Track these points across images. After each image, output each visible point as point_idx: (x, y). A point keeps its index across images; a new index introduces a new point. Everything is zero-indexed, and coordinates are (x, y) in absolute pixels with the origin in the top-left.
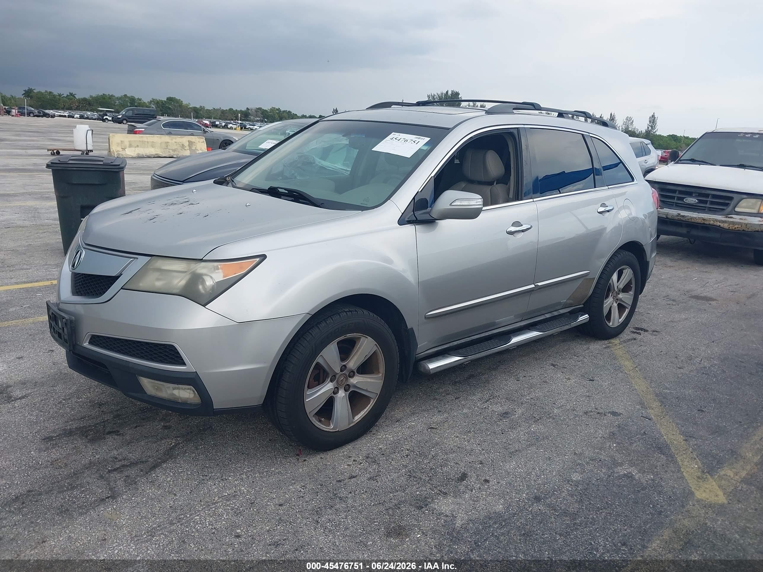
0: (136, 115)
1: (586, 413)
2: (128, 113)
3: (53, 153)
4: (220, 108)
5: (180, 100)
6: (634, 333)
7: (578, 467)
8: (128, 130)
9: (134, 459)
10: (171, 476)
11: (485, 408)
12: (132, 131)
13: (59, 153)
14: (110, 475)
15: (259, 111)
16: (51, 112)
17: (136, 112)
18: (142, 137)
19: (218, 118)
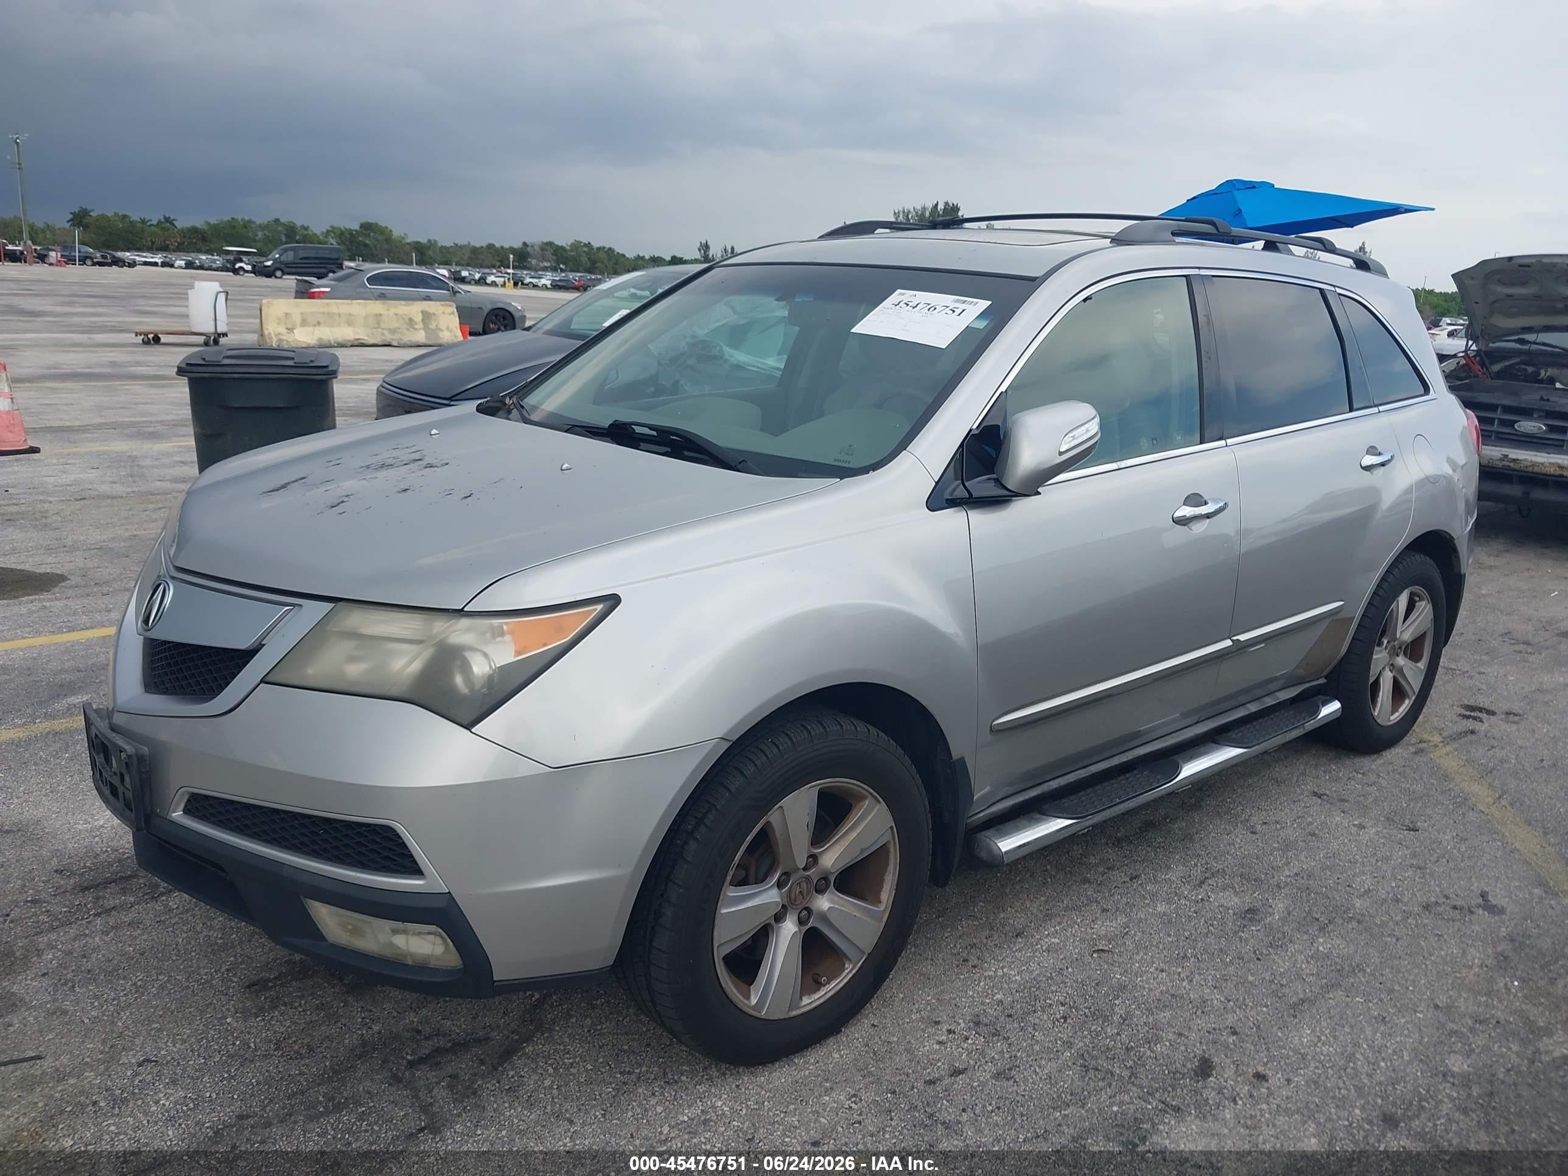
0: (301, 259)
1: (1427, 907)
2: (285, 254)
3: (146, 339)
4: (469, 244)
5: (387, 227)
6: (1468, 717)
7: (1453, 1039)
8: (297, 292)
9: (458, 1034)
10: (550, 1075)
11: (1202, 899)
12: (304, 293)
13: (159, 339)
14: (414, 1074)
15: (547, 247)
16: (127, 255)
17: (302, 254)
18: (328, 304)
19: (464, 263)
